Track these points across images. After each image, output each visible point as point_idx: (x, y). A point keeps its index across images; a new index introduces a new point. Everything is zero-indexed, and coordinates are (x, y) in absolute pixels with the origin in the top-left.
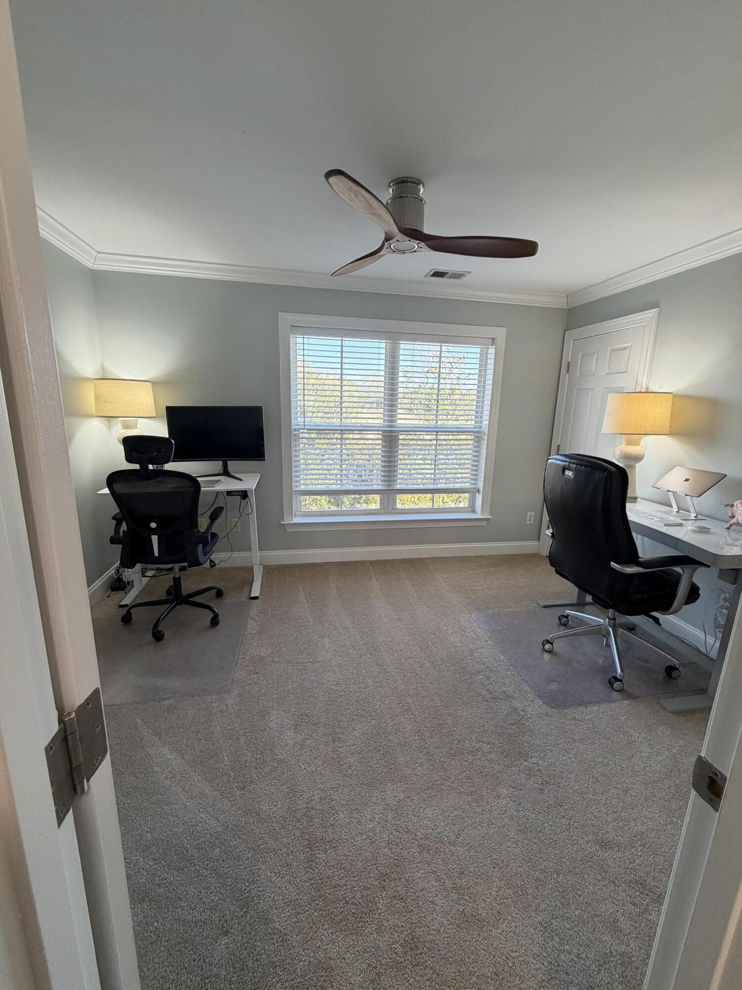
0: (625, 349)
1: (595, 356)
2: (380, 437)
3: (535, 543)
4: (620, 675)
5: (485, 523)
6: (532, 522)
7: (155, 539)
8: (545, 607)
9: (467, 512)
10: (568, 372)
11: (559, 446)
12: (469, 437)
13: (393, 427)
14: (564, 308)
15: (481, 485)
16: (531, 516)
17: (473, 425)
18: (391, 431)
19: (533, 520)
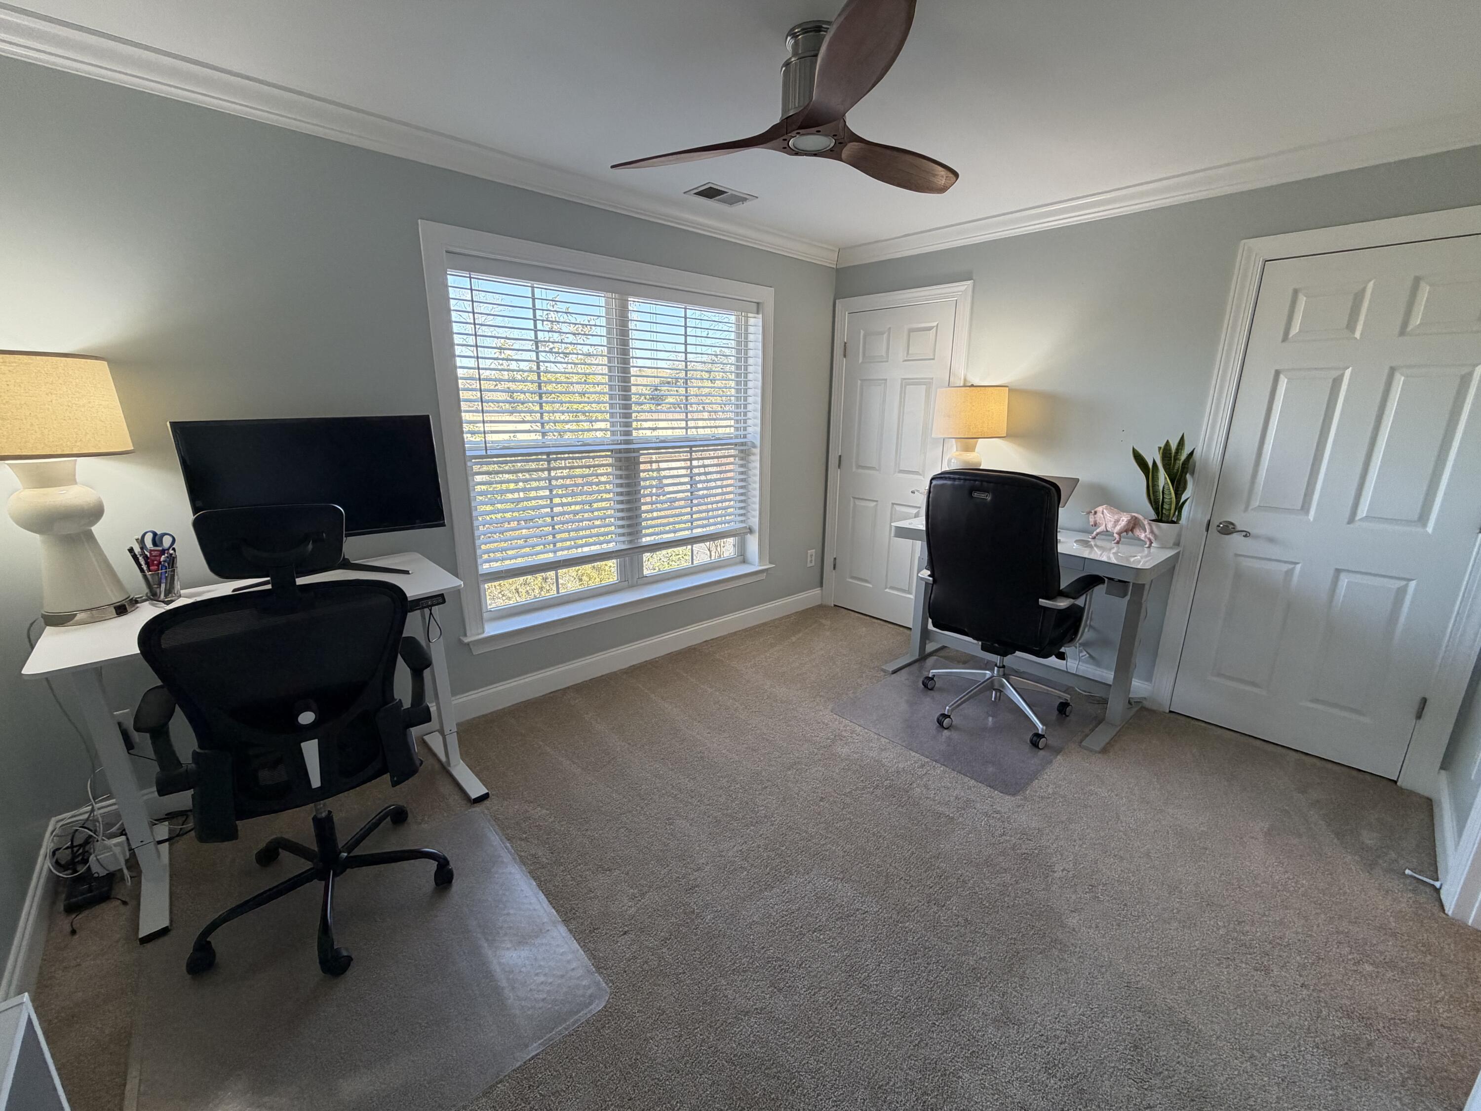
0: (929, 329)
1: (885, 336)
2: (610, 461)
3: (817, 591)
4: (1042, 729)
5: (763, 576)
6: (813, 564)
7: (311, 750)
8: (894, 672)
9: (735, 564)
10: (845, 356)
11: (840, 457)
12: (732, 452)
13: (630, 444)
14: (831, 266)
15: (754, 522)
16: (811, 556)
17: (732, 433)
18: (628, 451)
19: (813, 562)
